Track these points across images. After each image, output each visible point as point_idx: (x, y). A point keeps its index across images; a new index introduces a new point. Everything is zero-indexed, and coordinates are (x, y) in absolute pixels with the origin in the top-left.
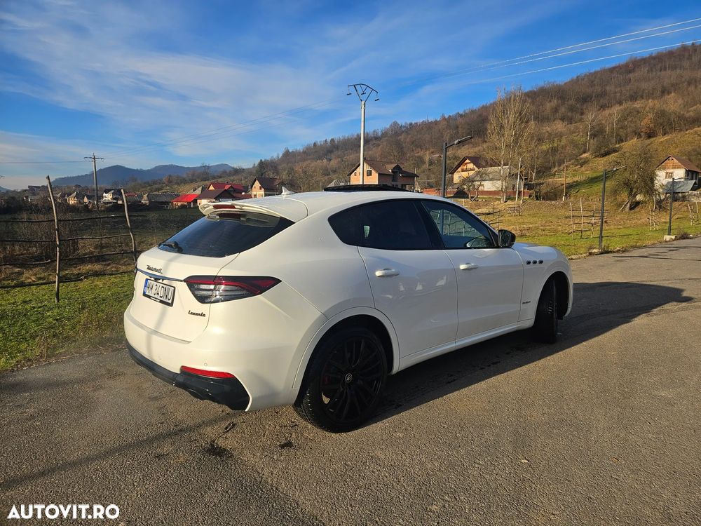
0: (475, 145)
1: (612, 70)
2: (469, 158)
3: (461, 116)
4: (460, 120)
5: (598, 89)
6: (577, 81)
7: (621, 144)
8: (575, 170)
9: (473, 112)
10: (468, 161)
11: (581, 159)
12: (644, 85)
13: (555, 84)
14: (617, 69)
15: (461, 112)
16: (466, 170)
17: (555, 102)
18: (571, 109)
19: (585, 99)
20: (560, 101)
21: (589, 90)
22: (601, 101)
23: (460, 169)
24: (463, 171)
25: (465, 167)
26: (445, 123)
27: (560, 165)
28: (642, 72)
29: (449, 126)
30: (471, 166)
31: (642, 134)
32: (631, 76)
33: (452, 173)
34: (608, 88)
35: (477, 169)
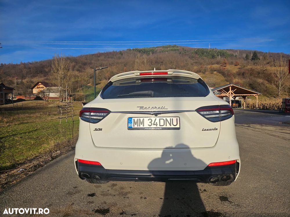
0: (41, 77)
1: (93, 55)
2: (41, 82)
3: (31, 64)
4: (31, 66)
5: (89, 61)
6: (81, 57)
7: (101, 81)
8: (86, 90)
9: (36, 63)
10: (40, 84)
11: (88, 86)
12: (104, 62)
13: (73, 56)
14: (94, 55)
15: (30, 62)
16: (39, 88)
17: (73, 64)
18: (80, 67)
19: (85, 64)
20: (75, 63)
21: (86, 61)
22: (91, 65)
23: (36, 87)
24: (38, 88)
25: (39, 86)
26: (23, 65)
27: (80, 88)
28: (102, 58)
29: (25, 68)
30: (42, 86)
31: (107, 79)
32: (99, 58)
33: (32, 89)
34: (92, 61)
35: (45, 88)
